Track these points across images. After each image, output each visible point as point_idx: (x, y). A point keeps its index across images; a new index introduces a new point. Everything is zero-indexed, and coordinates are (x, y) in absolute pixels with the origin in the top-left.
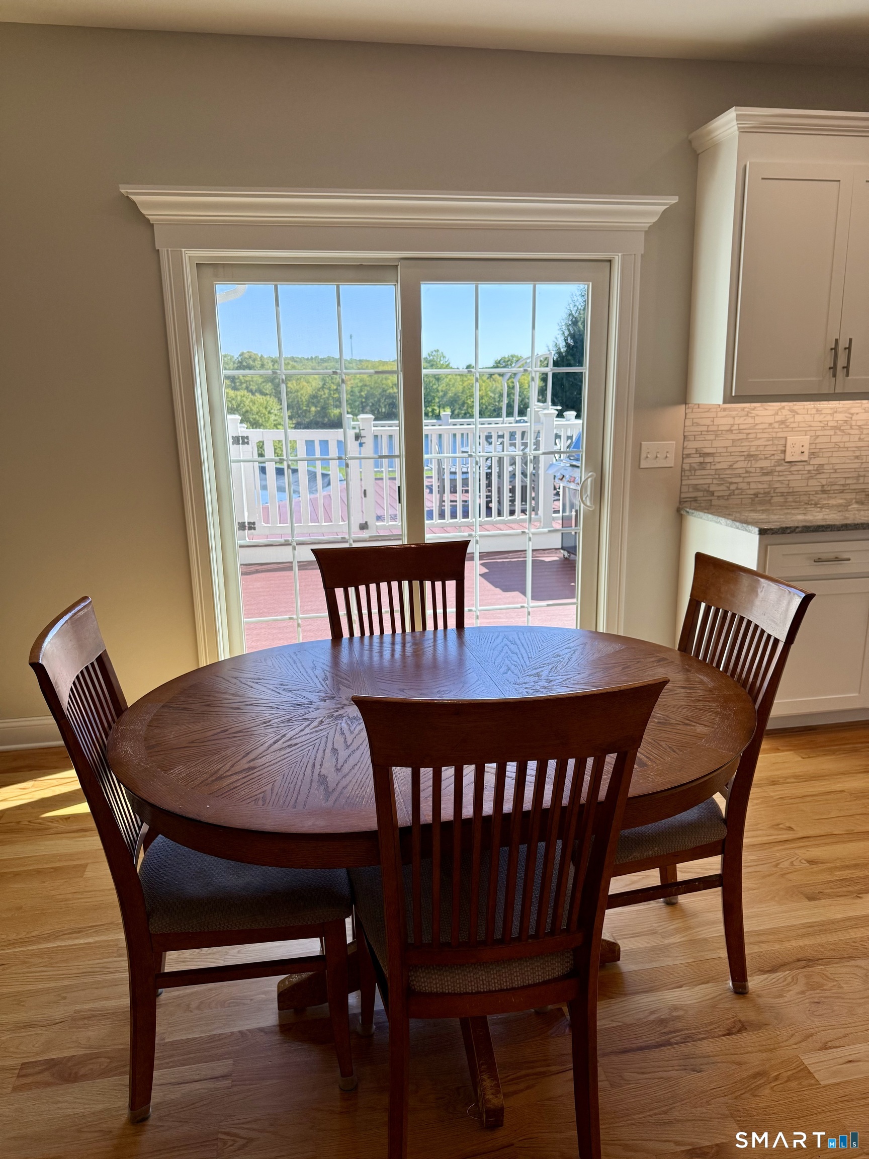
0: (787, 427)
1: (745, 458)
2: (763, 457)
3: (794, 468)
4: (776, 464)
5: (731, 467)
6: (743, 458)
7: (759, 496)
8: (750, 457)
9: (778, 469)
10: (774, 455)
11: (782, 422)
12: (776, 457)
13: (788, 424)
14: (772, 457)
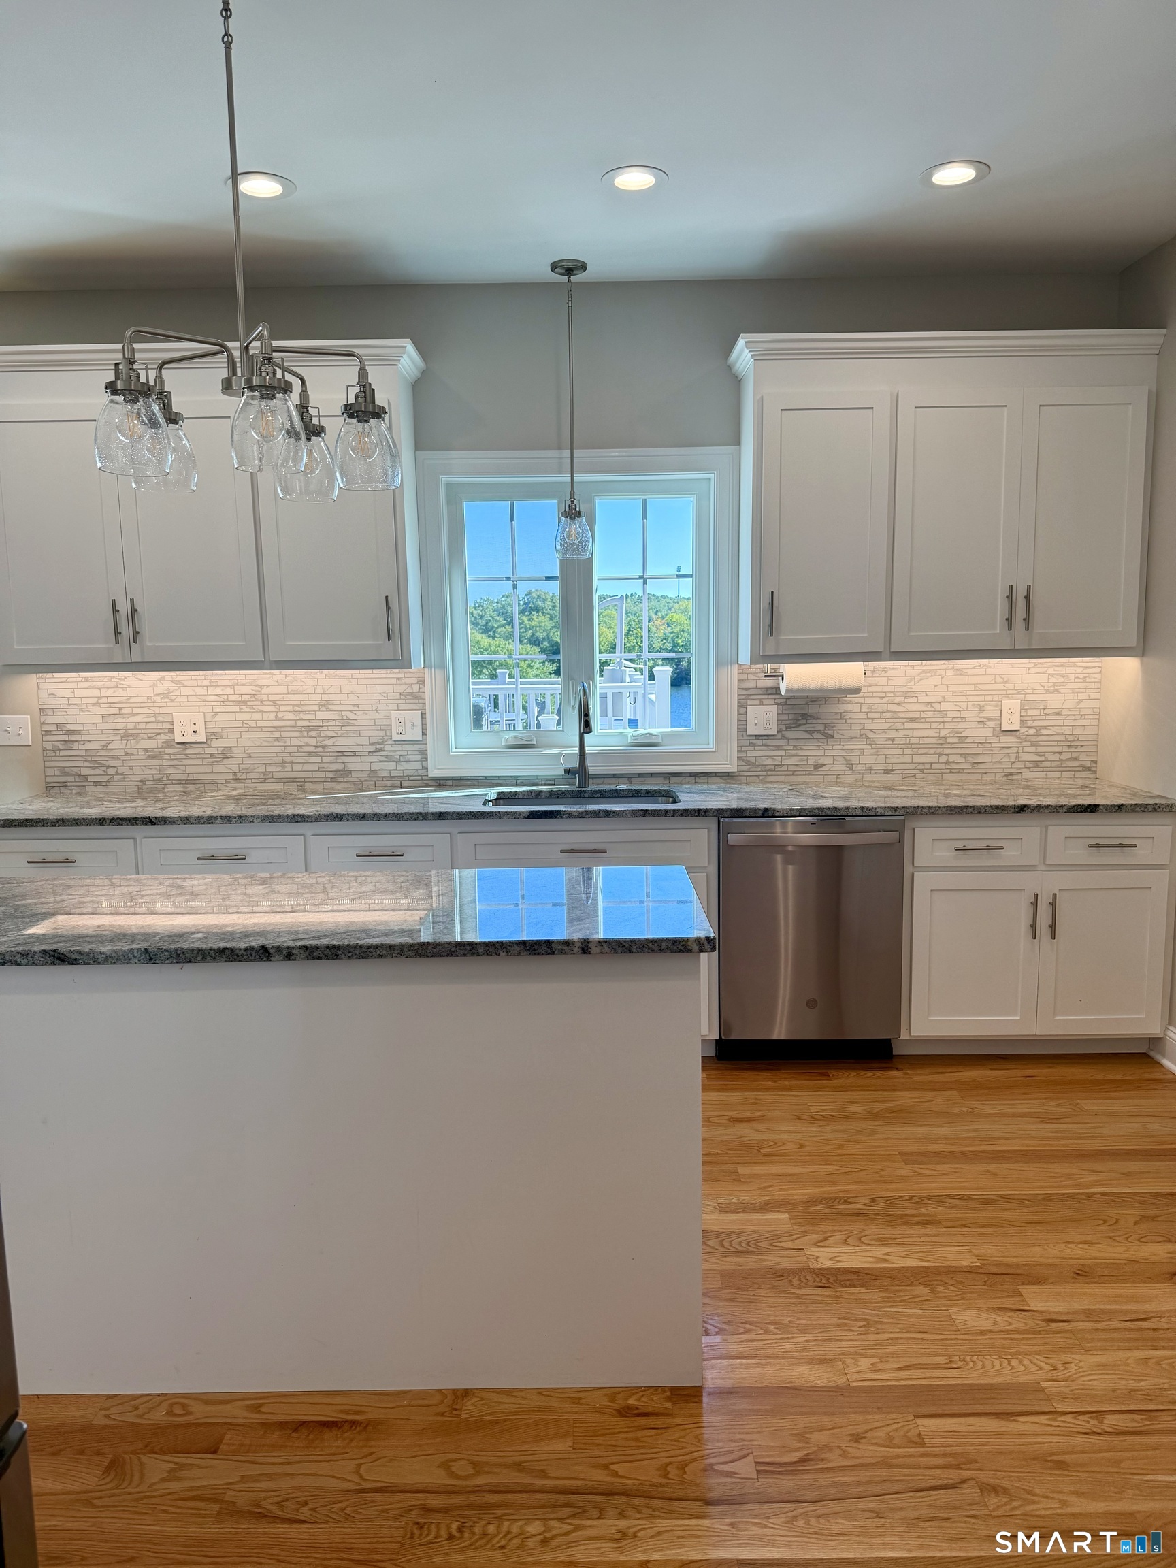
0: (173, 701)
1: (122, 737)
2: (146, 736)
3: (189, 751)
4: (164, 745)
5: (104, 748)
6: (119, 737)
7: (147, 783)
8: (127, 736)
9: (168, 751)
10: (159, 734)
11: (166, 695)
12: (164, 737)
13: (173, 697)
14: (158, 737)
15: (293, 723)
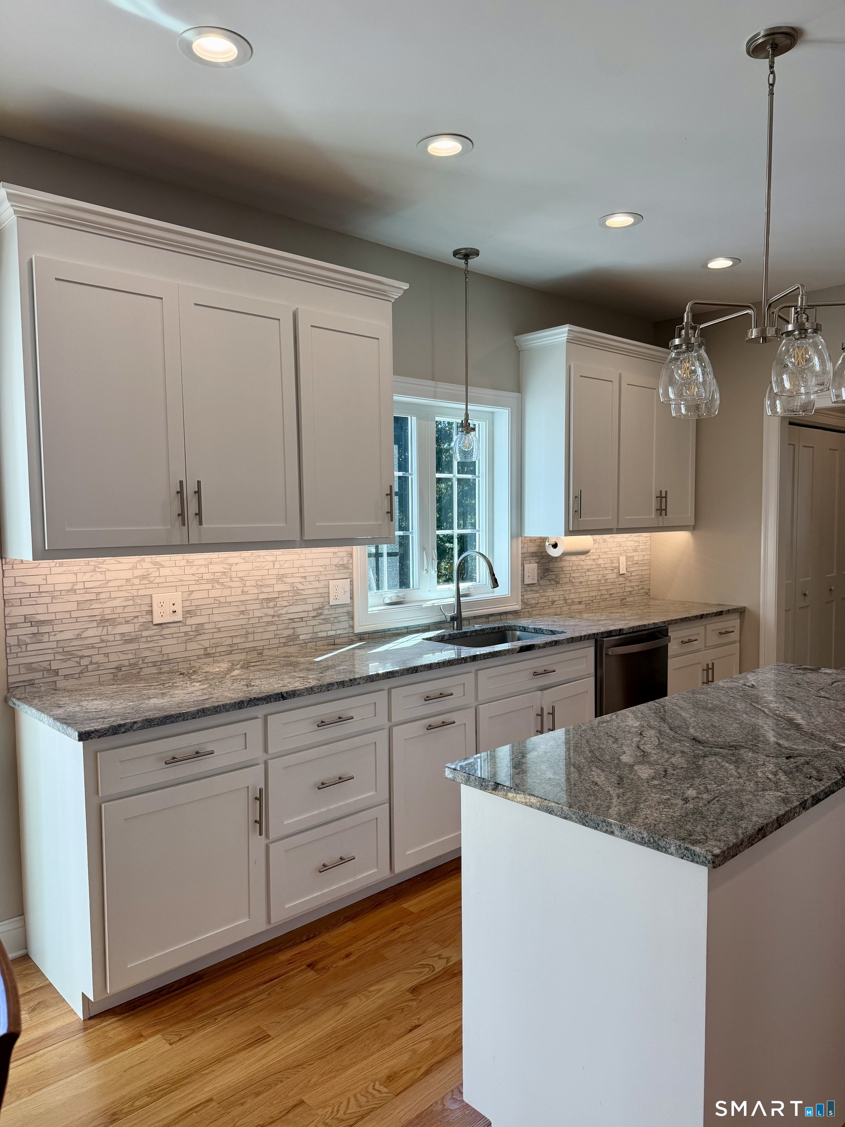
0: (151, 582)
1: (98, 624)
2: (123, 620)
3: (165, 632)
4: (141, 628)
5: (78, 637)
6: (95, 624)
7: (123, 669)
8: (103, 622)
9: (145, 634)
10: (137, 617)
11: (143, 577)
12: (141, 620)
13: (152, 579)
14: (136, 620)
15: (255, 596)
